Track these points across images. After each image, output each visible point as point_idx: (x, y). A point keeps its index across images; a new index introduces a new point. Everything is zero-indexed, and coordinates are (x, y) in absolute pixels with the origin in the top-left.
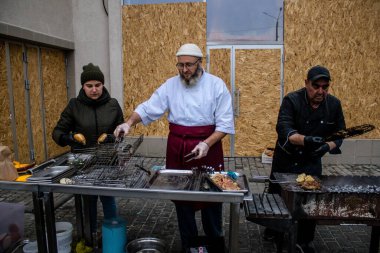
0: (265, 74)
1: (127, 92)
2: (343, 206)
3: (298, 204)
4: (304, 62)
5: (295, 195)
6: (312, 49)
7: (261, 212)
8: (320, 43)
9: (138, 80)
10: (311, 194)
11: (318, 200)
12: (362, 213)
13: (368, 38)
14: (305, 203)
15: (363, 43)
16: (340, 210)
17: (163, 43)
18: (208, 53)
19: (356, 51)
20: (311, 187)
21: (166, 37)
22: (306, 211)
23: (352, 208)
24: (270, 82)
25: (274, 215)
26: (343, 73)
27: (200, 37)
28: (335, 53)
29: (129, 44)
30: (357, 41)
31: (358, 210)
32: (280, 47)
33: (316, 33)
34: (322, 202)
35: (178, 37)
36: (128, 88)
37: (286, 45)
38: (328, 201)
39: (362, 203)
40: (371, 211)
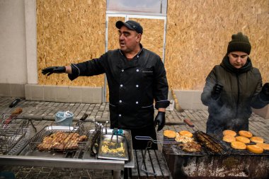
0: (151, 39)
1: (40, 49)
2: (220, 167)
3: (179, 166)
4: (182, 31)
5: (177, 158)
6: (188, 21)
7: (143, 174)
8: (194, 17)
9: (49, 39)
10: (192, 157)
11: (197, 162)
12: (236, 172)
13: (229, 16)
14: (185, 165)
15: (225, 19)
16: (218, 170)
17: (70, 10)
18: (107, 20)
19: (220, 25)
20: (192, 150)
21: (73, 5)
22: (186, 172)
23: (229, 168)
24: (155, 45)
25: (155, 176)
26: (210, 41)
27: (101, 6)
28: (205, 25)
29: (42, 9)
30: (221, 18)
31: (234, 170)
32: (164, 18)
33: (191, 9)
34: (202, 164)
35: (83, 5)
36: (41, 45)
37: (168, 17)
38: (207, 162)
39: (237, 164)
40: (245, 171)
